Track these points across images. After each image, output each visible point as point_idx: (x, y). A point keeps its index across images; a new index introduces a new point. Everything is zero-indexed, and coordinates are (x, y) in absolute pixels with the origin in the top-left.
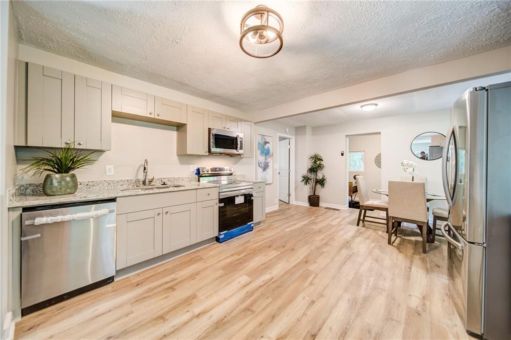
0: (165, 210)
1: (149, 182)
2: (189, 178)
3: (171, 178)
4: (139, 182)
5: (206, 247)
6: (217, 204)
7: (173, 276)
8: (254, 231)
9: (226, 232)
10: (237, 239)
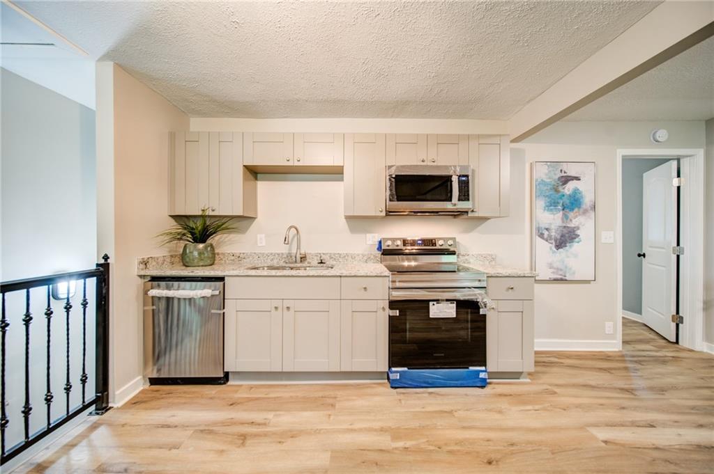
0: (287, 304)
1: (301, 258)
2: (363, 256)
3: (335, 254)
4: (291, 257)
5: (364, 384)
6: (384, 309)
7: (270, 416)
8: (488, 390)
9: (406, 369)
10: (430, 393)
